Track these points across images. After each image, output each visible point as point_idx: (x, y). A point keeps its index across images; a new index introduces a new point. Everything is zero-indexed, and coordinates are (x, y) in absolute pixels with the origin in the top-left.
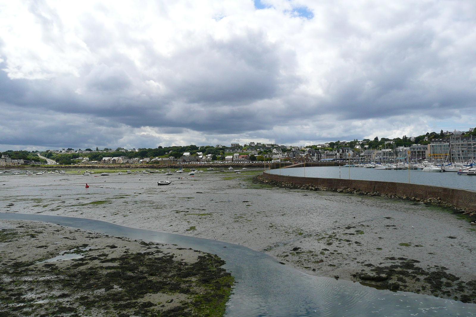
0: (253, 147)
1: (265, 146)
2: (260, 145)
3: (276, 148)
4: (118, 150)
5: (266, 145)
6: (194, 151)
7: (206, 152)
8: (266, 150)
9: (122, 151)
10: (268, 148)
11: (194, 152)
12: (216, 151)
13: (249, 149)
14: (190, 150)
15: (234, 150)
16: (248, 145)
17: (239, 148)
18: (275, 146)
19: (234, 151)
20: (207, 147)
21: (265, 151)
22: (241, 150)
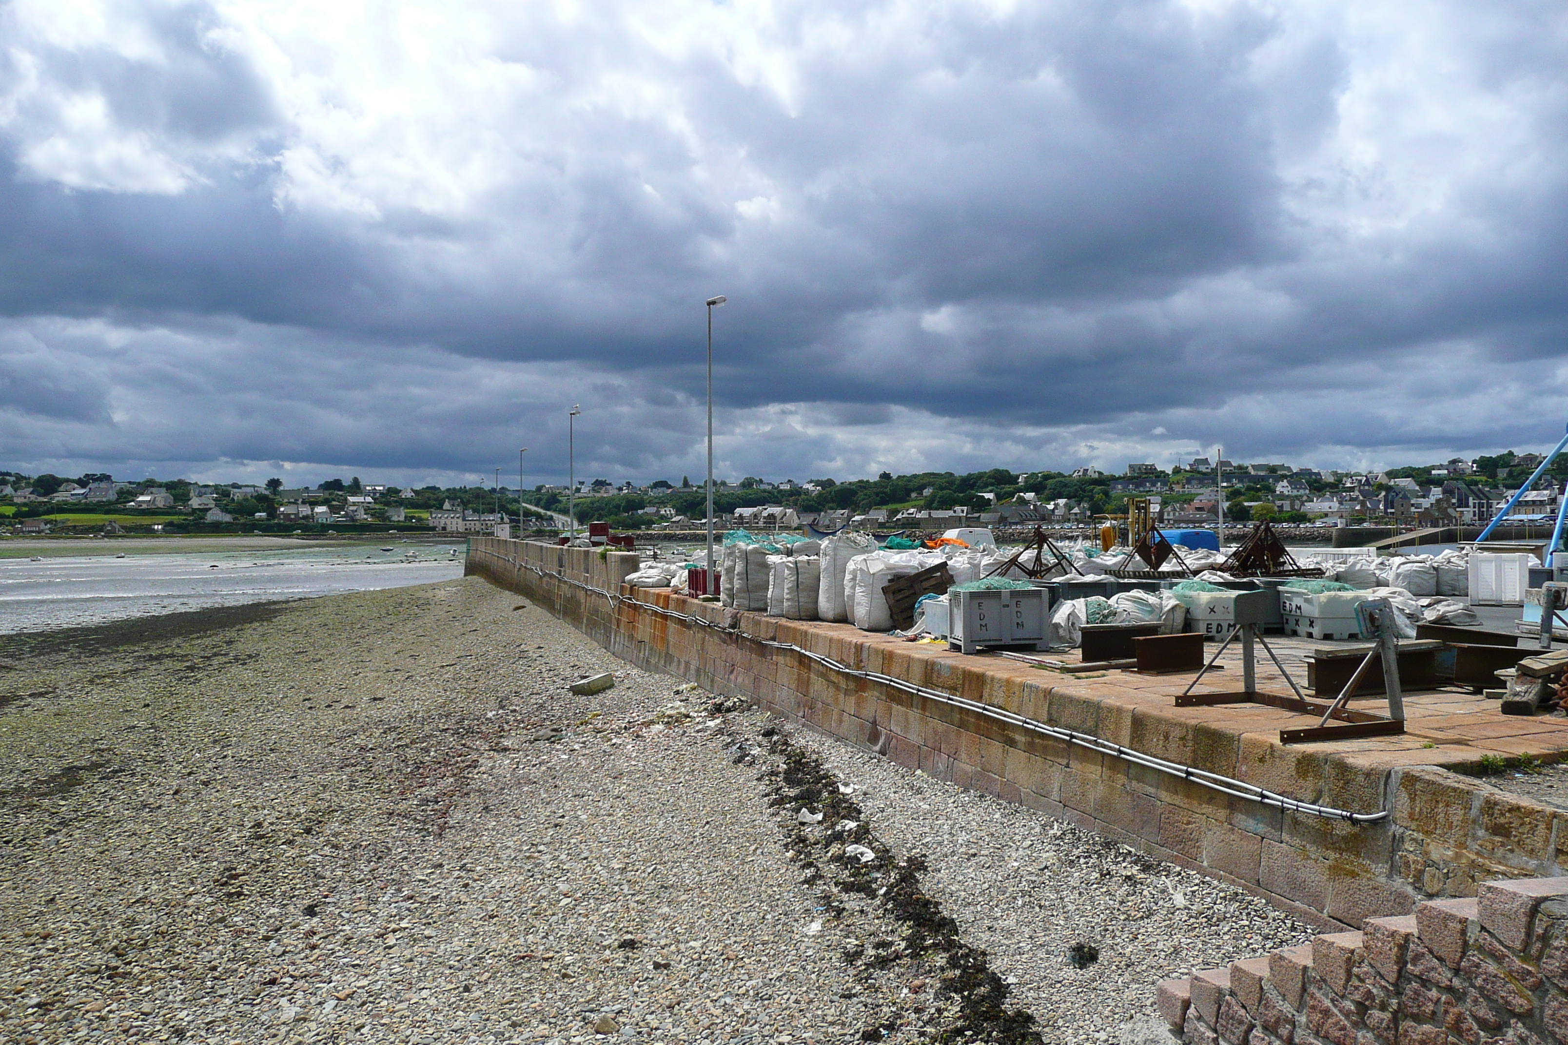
0: (1204, 474)
1: (1246, 473)
2: (1228, 469)
3: (1284, 477)
4: (748, 484)
5: (1250, 468)
6: (1008, 488)
7: (1046, 492)
8: (1252, 484)
9: (762, 487)
10: (1257, 479)
11: (1006, 493)
12: (1081, 488)
13: (1194, 482)
14: (992, 484)
15: (1142, 484)
16: (1188, 468)
17: (1156, 477)
18: (1279, 472)
19: (1141, 489)
20: (1047, 477)
21: (1249, 489)
22: (1164, 484)
